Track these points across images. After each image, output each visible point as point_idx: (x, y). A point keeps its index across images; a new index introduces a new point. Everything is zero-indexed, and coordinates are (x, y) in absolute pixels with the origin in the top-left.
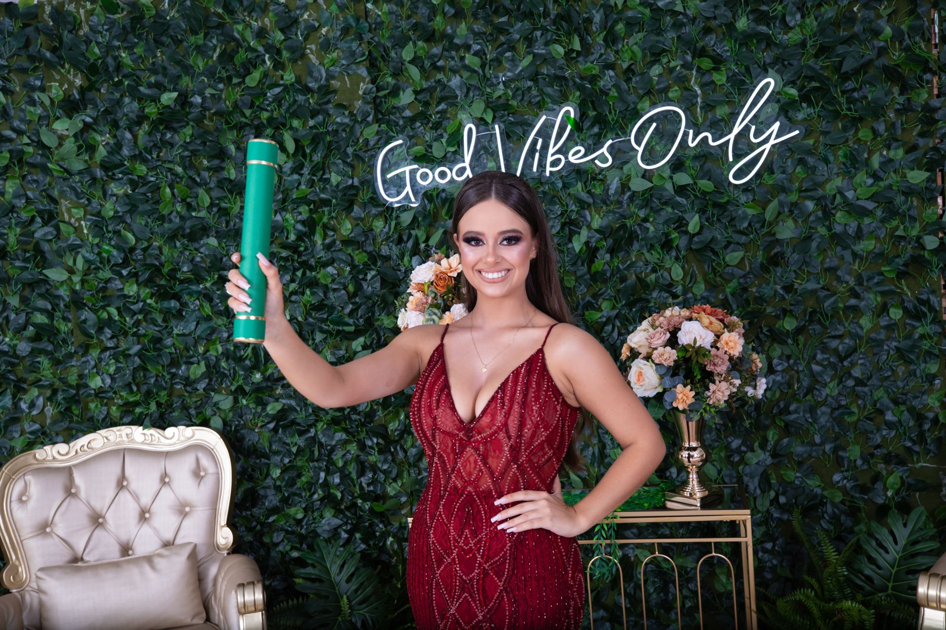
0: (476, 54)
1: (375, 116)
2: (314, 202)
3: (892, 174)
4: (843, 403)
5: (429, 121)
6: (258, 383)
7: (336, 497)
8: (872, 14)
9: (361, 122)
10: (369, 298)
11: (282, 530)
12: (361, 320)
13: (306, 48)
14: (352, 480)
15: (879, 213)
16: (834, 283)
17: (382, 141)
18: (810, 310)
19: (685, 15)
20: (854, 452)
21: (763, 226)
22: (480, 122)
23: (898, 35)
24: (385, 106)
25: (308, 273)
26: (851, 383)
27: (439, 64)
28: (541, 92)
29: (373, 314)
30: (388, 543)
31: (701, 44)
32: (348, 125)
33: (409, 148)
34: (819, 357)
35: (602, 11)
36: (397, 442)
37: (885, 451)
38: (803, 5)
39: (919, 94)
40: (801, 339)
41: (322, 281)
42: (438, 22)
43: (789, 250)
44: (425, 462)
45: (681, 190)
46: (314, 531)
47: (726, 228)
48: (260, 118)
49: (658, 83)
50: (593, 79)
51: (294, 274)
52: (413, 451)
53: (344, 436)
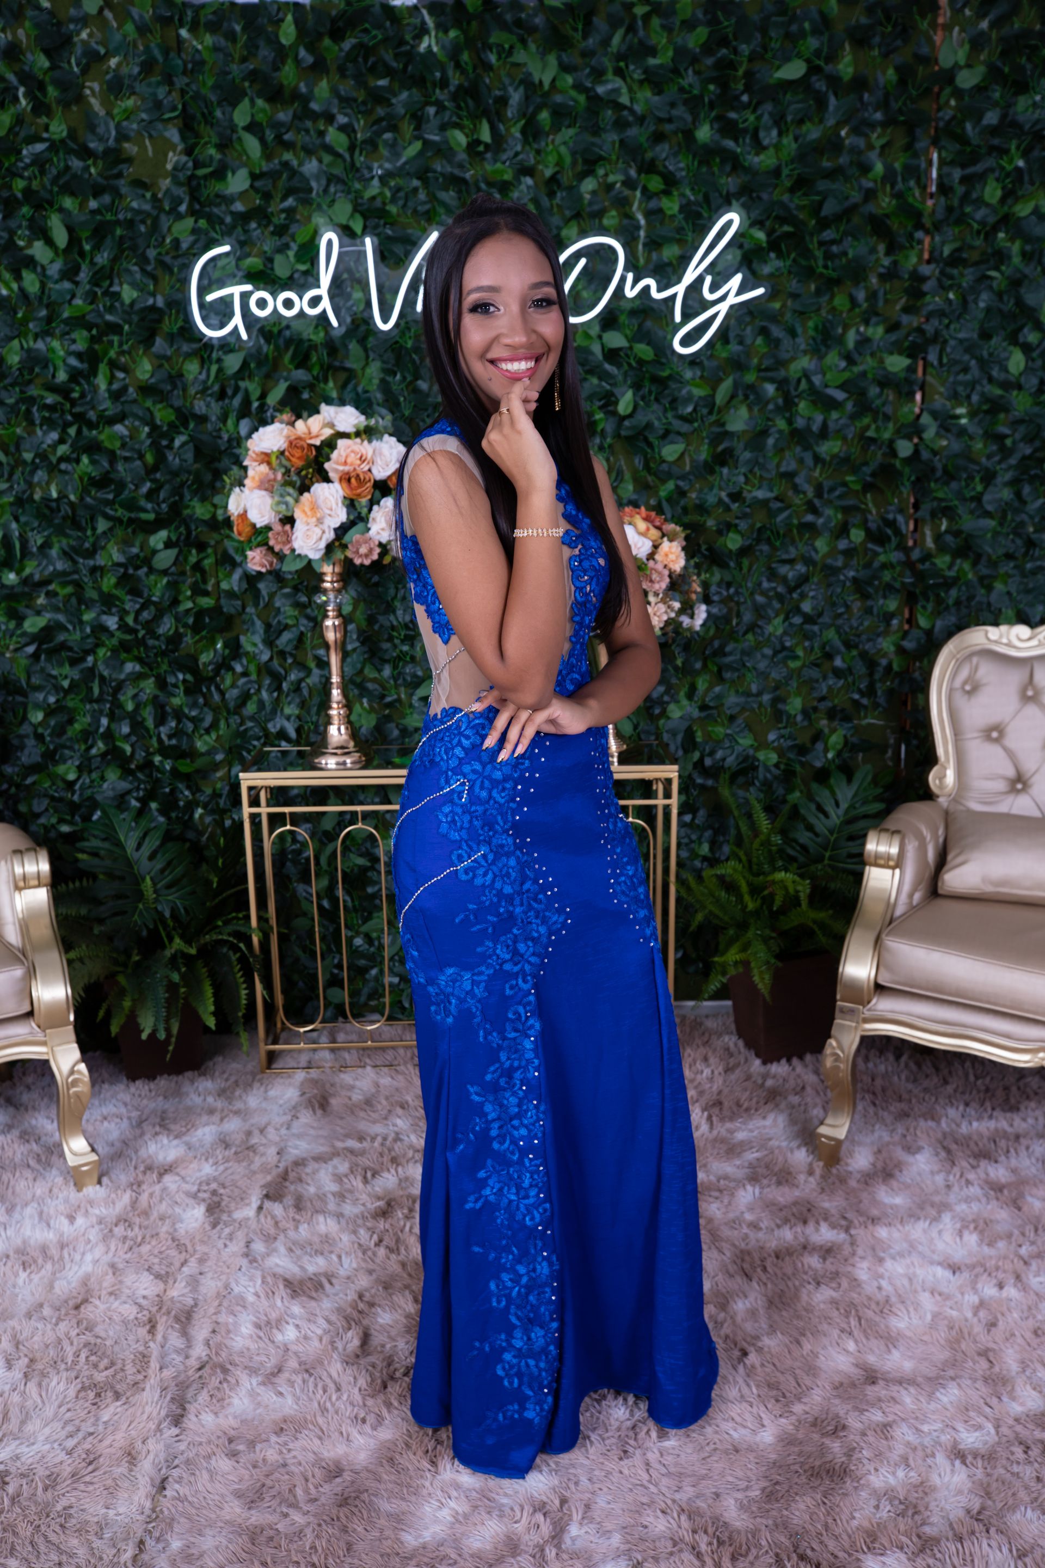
0: (342, 128)
1: (190, 206)
2: (97, 326)
3: (869, 359)
4: (788, 644)
5: (270, 222)
6: (12, 587)
7: (123, 751)
8: (861, 142)
9: (169, 213)
10: (175, 474)
11: (46, 795)
12: (164, 506)
13: (84, 87)
14: (147, 730)
15: (849, 406)
16: (790, 493)
17: (199, 245)
18: (758, 525)
19: (631, 110)
20: (795, 705)
21: (710, 413)
22: (347, 232)
23: (890, 176)
24: (205, 193)
25: (85, 430)
26: (797, 620)
27: (286, 137)
28: (433, 198)
29: (182, 497)
30: (197, 816)
31: (649, 155)
32: (148, 215)
33: (239, 259)
34: (766, 585)
35: (521, 89)
36: (211, 680)
37: (830, 704)
38: (783, 117)
39: (907, 257)
40: (745, 562)
41: (107, 444)
42: (288, 74)
43: (741, 445)
44: (251, 708)
45: (612, 355)
46: (91, 799)
47: (665, 411)
48: (10, 188)
49: (591, 203)
50: (505, 187)
51: (64, 431)
52: (235, 692)
53: (138, 668)
